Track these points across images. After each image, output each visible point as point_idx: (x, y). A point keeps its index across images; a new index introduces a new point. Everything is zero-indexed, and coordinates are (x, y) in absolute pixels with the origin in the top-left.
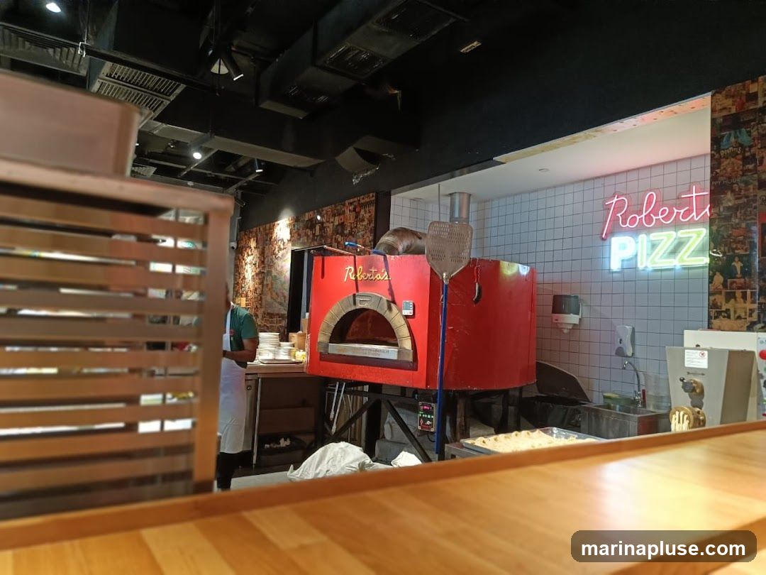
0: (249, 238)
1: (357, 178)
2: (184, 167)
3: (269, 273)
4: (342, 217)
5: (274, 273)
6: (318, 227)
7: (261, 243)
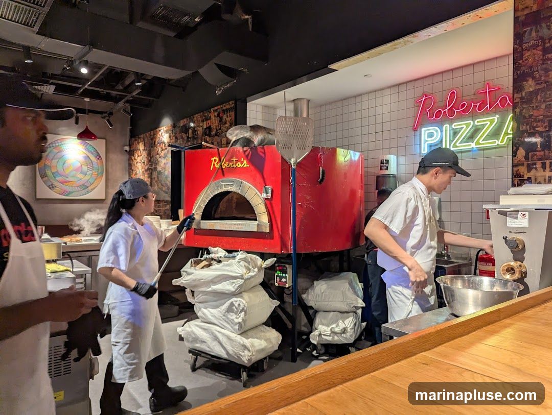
0: (138, 143)
1: (220, 90)
2: (80, 86)
3: (156, 168)
4: (209, 121)
5: (159, 169)
6: (190, 131)
7: (148, 146)
